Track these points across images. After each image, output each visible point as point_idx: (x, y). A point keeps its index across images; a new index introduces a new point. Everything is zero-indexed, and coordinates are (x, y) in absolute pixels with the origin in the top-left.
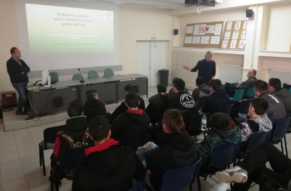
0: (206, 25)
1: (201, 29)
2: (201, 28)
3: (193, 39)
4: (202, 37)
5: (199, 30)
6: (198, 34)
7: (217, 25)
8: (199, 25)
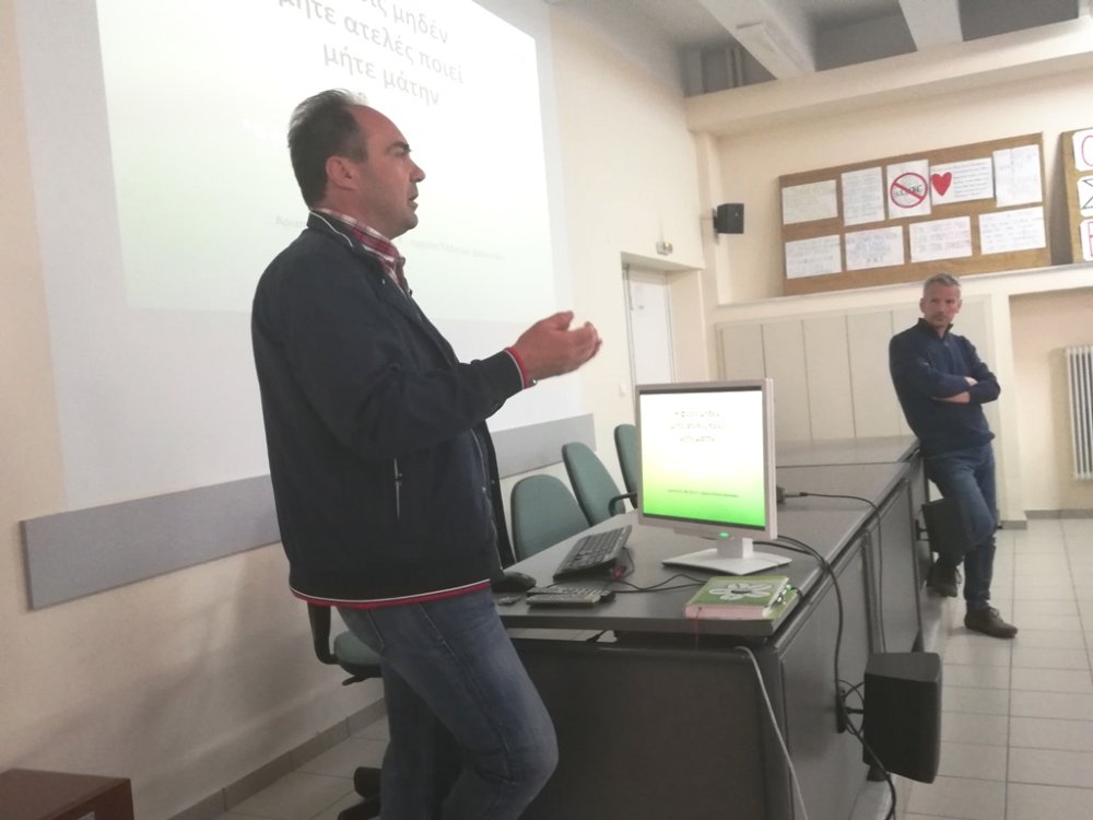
0: (930, 164)
1: (898, 190)
2: (895, 184)
3: (849, 247)
4: (912, 227)
5: (880, 194)
6: (880, 217)
7: (1002, 156)
8: (878, 170)
